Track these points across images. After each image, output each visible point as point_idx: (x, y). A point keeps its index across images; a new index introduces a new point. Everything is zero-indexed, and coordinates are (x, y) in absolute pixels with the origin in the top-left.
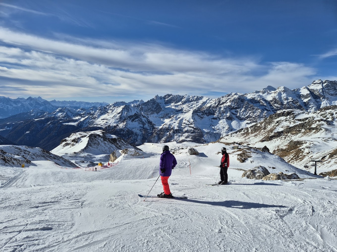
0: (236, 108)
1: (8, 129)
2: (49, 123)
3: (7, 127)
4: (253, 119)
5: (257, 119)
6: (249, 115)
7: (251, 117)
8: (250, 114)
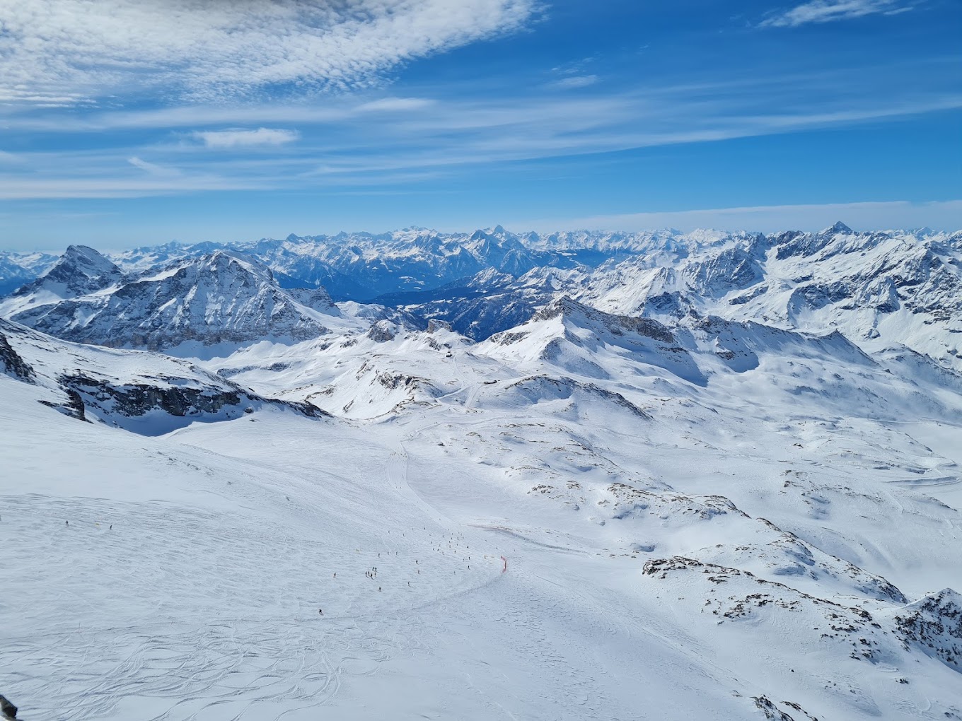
0: (913, 283)
1: (442, 313)
2: (510, 305)
3: (440, 311)
4: (943, 311)
5: (951, 312)
6: (938, 302)
7: (940, 307)
8: (941, 300)
